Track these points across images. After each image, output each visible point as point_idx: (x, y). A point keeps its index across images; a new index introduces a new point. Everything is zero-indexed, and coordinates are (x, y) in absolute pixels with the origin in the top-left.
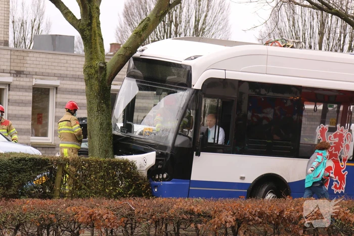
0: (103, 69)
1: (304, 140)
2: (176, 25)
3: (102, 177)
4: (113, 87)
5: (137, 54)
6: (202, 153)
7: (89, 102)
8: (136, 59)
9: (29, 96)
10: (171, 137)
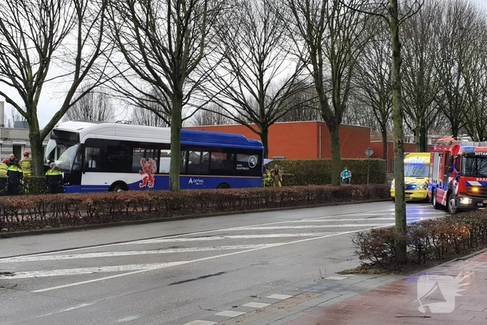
0: (38, 135)
1: (135, 165)
2: (90, 117)
3: (38, 185)
4: (43, 144)
5: (55, 128)
6: (86, 173)
7: (32, 151)
8: (54, 130)
9: (11, 149)
10: (71, 165)
